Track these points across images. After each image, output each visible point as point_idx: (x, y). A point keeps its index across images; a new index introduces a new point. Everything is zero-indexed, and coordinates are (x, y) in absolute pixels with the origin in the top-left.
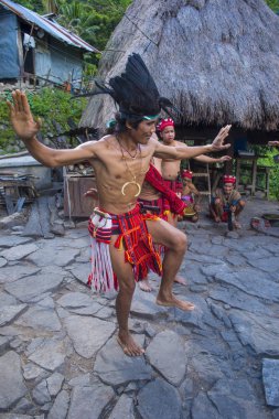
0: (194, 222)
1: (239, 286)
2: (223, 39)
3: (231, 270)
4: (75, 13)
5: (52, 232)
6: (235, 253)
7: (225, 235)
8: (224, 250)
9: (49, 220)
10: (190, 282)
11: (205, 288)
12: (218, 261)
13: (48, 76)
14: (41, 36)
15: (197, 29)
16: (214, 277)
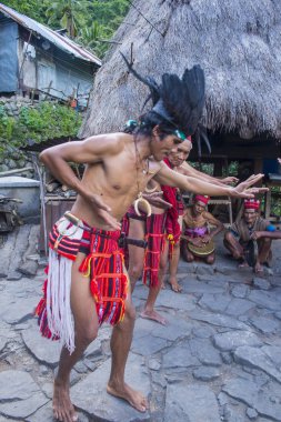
0: (210, 263)
1: (273, 372)
2: (249, 30)
3: (258, 342)
4: (94, 35)
5: (19, 270)
6: (266, 312)
7: (252, 285)
8: (248, 306)
9: (22, 254)
10: (194, 361)
11: (217, 373)
12: (240, 325)
13: (49, 89)
14: (46, 47)
15: (214, 16)
16: (232, 355)
